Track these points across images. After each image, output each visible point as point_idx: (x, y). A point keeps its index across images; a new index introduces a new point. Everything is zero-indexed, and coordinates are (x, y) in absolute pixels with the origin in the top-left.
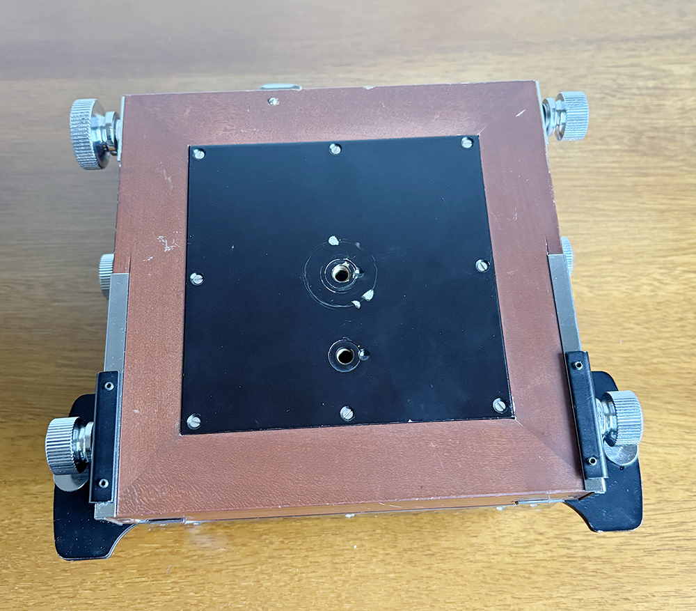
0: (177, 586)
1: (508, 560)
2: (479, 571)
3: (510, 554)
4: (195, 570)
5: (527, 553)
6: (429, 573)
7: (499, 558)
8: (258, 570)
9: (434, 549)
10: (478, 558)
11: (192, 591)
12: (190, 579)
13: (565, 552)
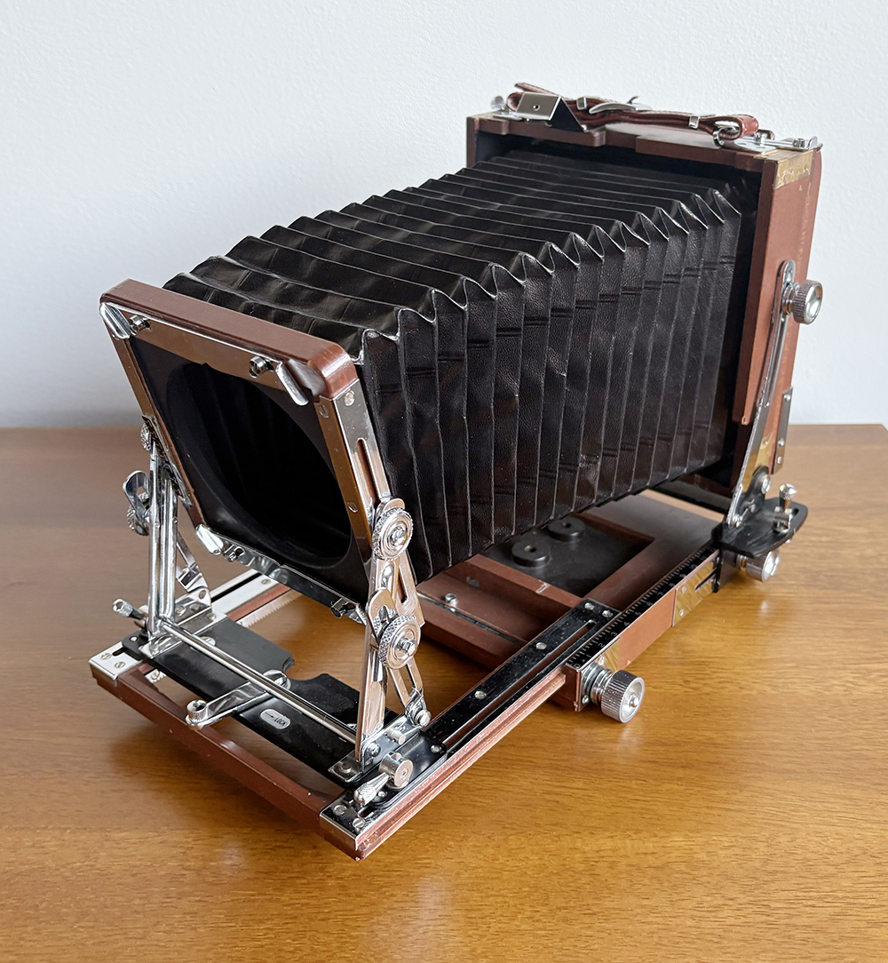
0: (271, 932)
1: (689, 922)
2: (652, 933)
3: (692, 917)
4: (296, 917)
5: (715, 917)
6: (588, 933)
7: (678, 921)
8: (373, 921)
9: (595, 909)
10: (650, 919)
11: (289, 938)
12: (289, 926)
13: (764, 918)
